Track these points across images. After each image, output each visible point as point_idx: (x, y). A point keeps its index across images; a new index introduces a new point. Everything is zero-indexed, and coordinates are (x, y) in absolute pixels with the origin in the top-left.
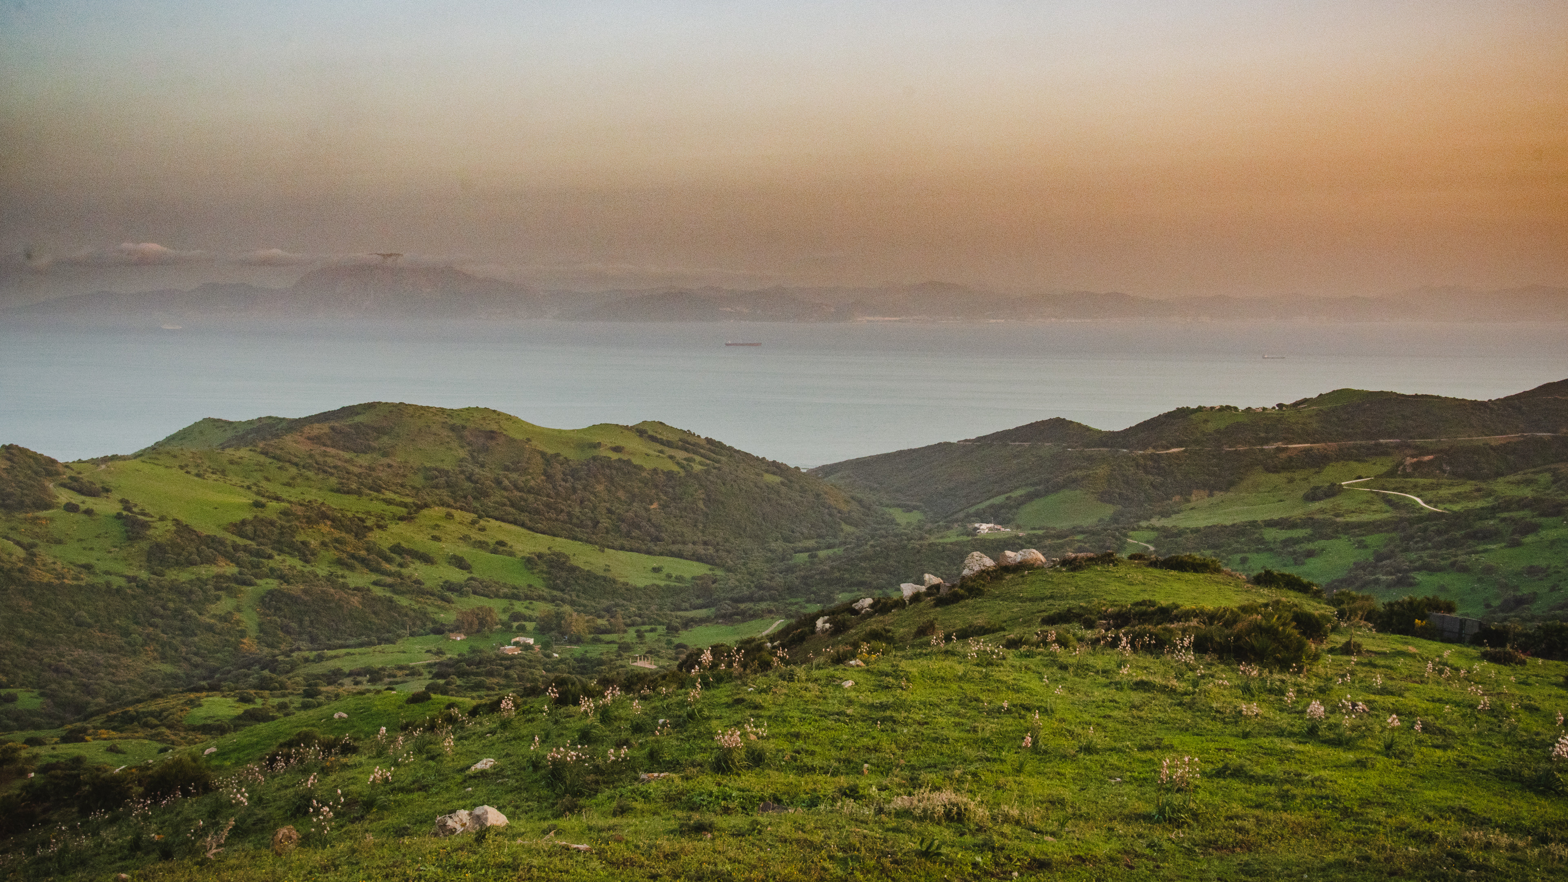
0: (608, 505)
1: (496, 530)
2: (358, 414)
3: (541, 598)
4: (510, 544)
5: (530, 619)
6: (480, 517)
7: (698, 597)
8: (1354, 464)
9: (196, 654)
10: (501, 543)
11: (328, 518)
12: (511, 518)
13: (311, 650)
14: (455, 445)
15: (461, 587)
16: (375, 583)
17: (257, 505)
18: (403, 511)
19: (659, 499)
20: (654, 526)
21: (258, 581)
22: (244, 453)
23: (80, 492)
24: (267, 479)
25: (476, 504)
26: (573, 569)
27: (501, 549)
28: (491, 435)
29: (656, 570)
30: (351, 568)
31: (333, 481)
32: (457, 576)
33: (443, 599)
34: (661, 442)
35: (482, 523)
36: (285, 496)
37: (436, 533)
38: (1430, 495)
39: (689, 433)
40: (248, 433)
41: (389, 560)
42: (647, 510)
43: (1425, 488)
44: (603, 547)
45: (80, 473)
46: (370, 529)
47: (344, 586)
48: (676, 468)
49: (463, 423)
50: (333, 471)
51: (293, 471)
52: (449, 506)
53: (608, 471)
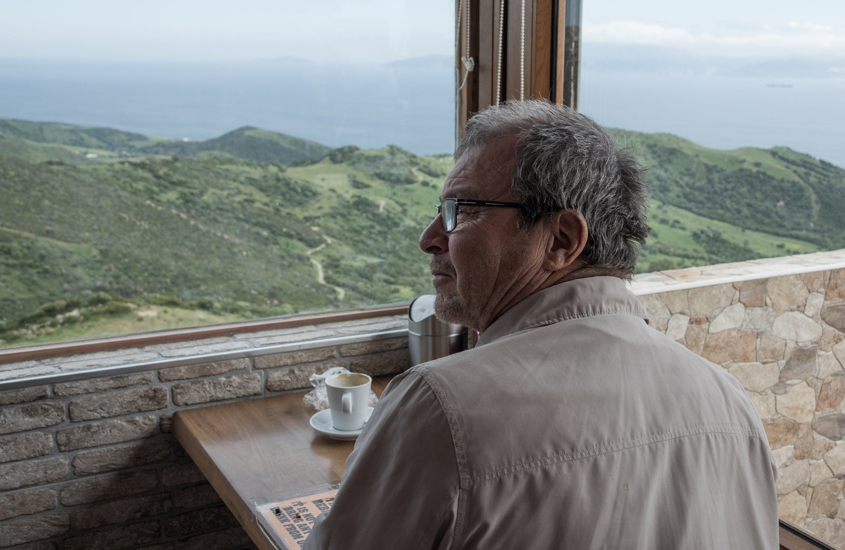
0: (748, 201)
1: (673, 213)
4: (682, 222)
6: (664, 203)
10: (677, 222)
12: (683, 205)
14: (649, 156)
19: (784, 199)
20: (780, 217)
23: (430, 174)
25: (662, 196)
26: (724, 242)
27: (677, 225)
28: (673, 152)
34: (788, 161)
35: (665, 208)
39: (807, 156)
42: (775, 206)
44: (745, 228)
45: (429, 163)
48: (797, 179)
49: (655, 143)
53: (749, 179)
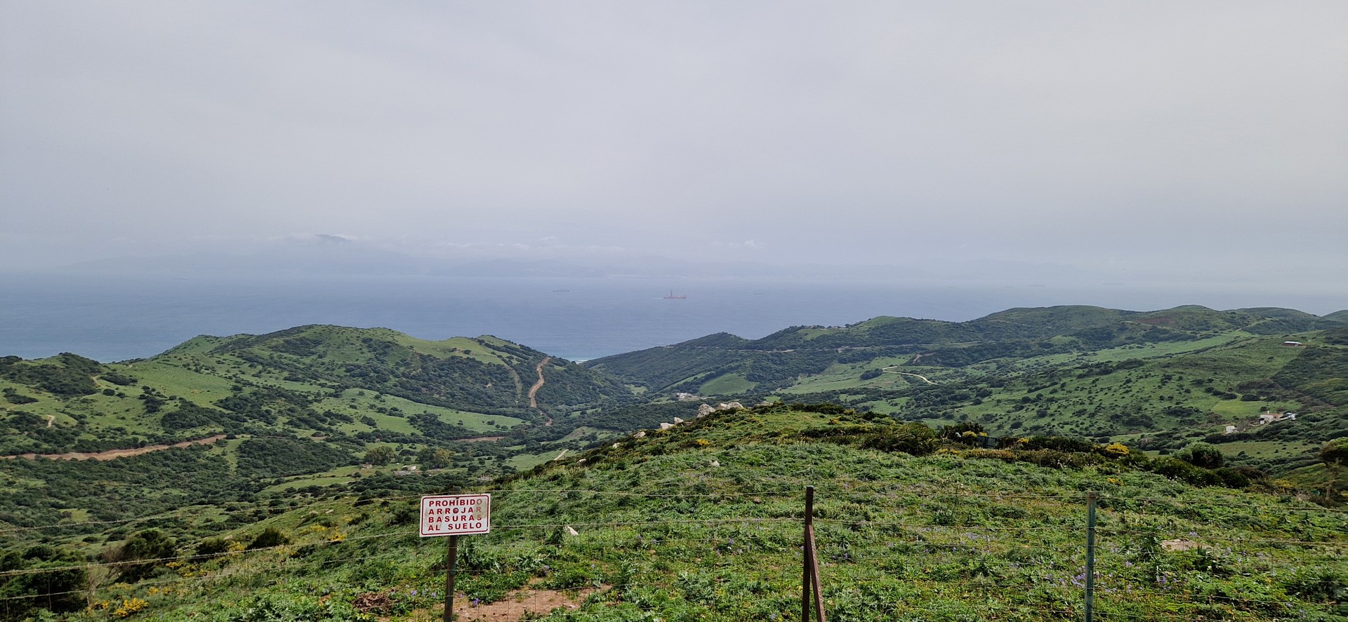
0: (461, 385)
1: (391, 401)
2: (302, 332)
3: (421, 441)
4: (400, 409)
5: (412, 454)
6: (382, 393)
7: (515, 439)
8: (888, 359)
9: (195, 482)
10: (395, 409)
11: (283, 396)
12: (401, 393)
13: (273, 477)
14: (365, 350)
15: (370, 436)
16: (313, 435)
17: (235, 388)
18: (333, 391)
19: (492, 381)
20: (489, 397)
21: (237, 436)
22: (227, 356)
23: (115, 383)
24: (244, 373)
25: (378, 385)
26: (439, 424)
27: (395, 412)
28: (388, 345)
29: (491, 423)
30: (298, 427)
31: (286, 374)
32: (367, 429)
33: (359, 444)
34: (494, 347)
35: (383, 397)
36: (255, 383)
37: (353, 404)
38: (931, 375)
39: (510, 342)
40: (229, 344)
41: (323, 421)
42: (485, 388)
43: (927, 371)
44: (459, 410)
45: (115, 370)
46: (311, 402)
47: (294, 438)
48: (503, 363)
49: (370, 337)
50: (286, 367)
51: (260, 367)
52: (362, 387)
53: (460, 365)
